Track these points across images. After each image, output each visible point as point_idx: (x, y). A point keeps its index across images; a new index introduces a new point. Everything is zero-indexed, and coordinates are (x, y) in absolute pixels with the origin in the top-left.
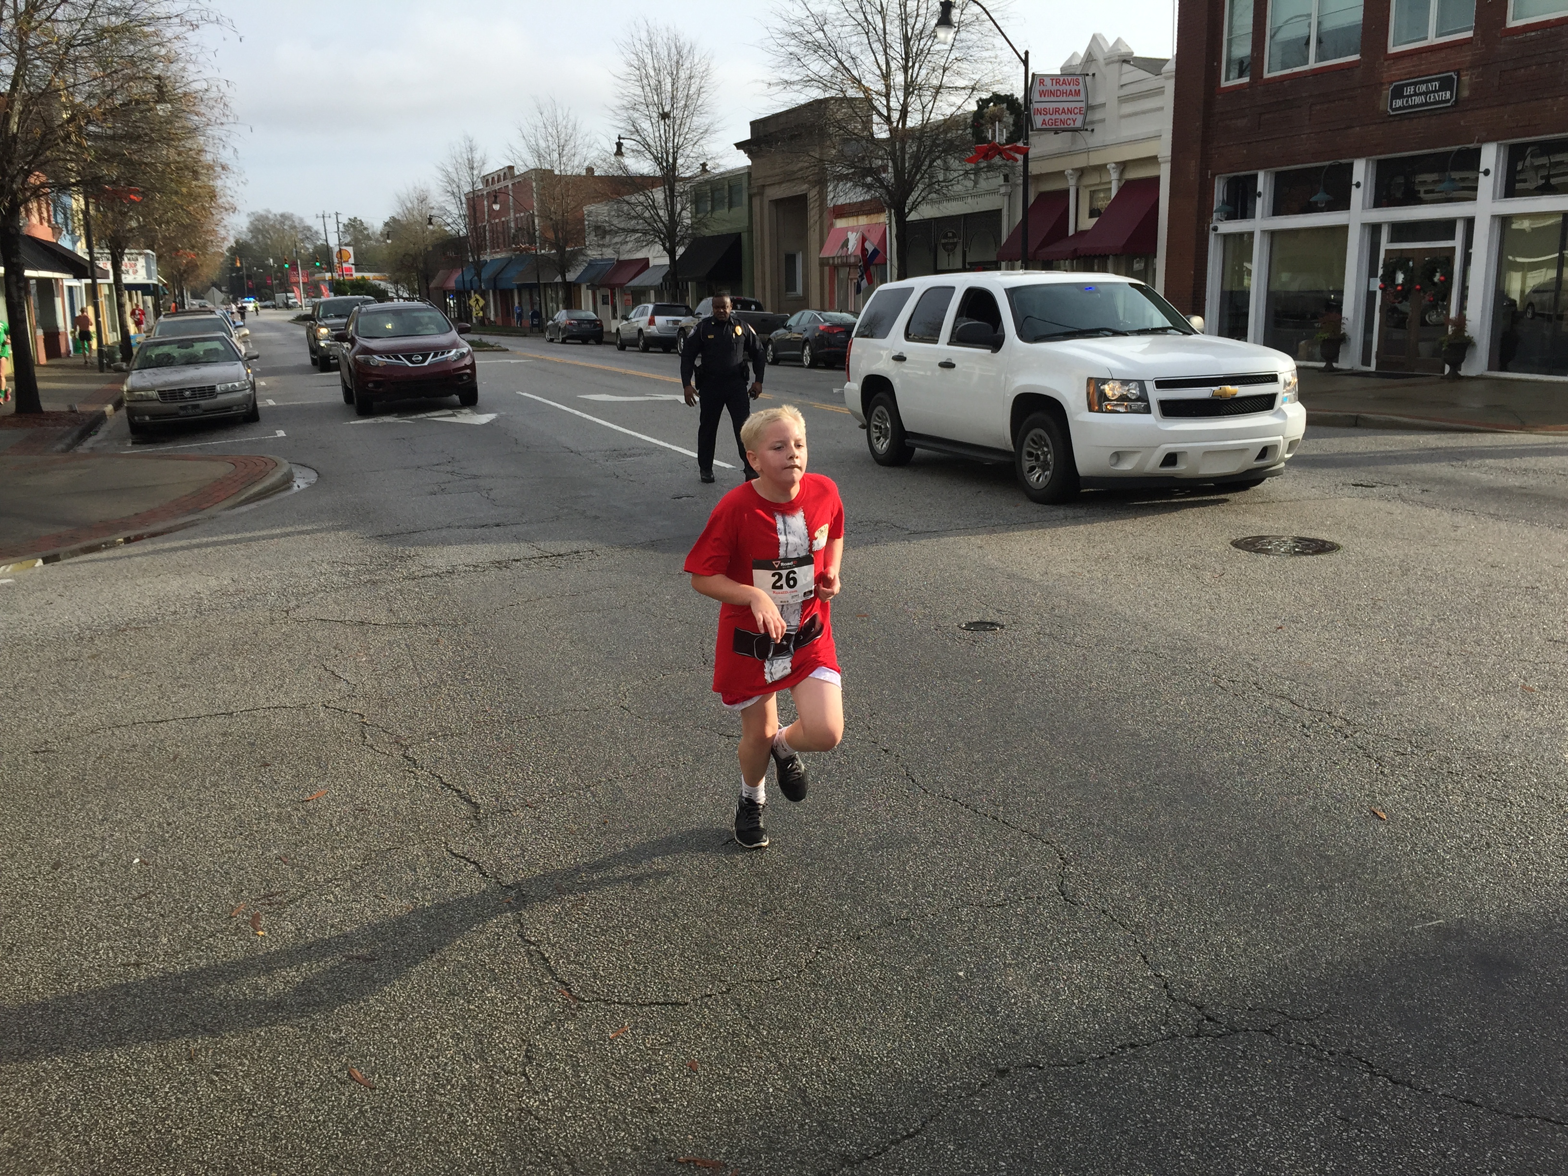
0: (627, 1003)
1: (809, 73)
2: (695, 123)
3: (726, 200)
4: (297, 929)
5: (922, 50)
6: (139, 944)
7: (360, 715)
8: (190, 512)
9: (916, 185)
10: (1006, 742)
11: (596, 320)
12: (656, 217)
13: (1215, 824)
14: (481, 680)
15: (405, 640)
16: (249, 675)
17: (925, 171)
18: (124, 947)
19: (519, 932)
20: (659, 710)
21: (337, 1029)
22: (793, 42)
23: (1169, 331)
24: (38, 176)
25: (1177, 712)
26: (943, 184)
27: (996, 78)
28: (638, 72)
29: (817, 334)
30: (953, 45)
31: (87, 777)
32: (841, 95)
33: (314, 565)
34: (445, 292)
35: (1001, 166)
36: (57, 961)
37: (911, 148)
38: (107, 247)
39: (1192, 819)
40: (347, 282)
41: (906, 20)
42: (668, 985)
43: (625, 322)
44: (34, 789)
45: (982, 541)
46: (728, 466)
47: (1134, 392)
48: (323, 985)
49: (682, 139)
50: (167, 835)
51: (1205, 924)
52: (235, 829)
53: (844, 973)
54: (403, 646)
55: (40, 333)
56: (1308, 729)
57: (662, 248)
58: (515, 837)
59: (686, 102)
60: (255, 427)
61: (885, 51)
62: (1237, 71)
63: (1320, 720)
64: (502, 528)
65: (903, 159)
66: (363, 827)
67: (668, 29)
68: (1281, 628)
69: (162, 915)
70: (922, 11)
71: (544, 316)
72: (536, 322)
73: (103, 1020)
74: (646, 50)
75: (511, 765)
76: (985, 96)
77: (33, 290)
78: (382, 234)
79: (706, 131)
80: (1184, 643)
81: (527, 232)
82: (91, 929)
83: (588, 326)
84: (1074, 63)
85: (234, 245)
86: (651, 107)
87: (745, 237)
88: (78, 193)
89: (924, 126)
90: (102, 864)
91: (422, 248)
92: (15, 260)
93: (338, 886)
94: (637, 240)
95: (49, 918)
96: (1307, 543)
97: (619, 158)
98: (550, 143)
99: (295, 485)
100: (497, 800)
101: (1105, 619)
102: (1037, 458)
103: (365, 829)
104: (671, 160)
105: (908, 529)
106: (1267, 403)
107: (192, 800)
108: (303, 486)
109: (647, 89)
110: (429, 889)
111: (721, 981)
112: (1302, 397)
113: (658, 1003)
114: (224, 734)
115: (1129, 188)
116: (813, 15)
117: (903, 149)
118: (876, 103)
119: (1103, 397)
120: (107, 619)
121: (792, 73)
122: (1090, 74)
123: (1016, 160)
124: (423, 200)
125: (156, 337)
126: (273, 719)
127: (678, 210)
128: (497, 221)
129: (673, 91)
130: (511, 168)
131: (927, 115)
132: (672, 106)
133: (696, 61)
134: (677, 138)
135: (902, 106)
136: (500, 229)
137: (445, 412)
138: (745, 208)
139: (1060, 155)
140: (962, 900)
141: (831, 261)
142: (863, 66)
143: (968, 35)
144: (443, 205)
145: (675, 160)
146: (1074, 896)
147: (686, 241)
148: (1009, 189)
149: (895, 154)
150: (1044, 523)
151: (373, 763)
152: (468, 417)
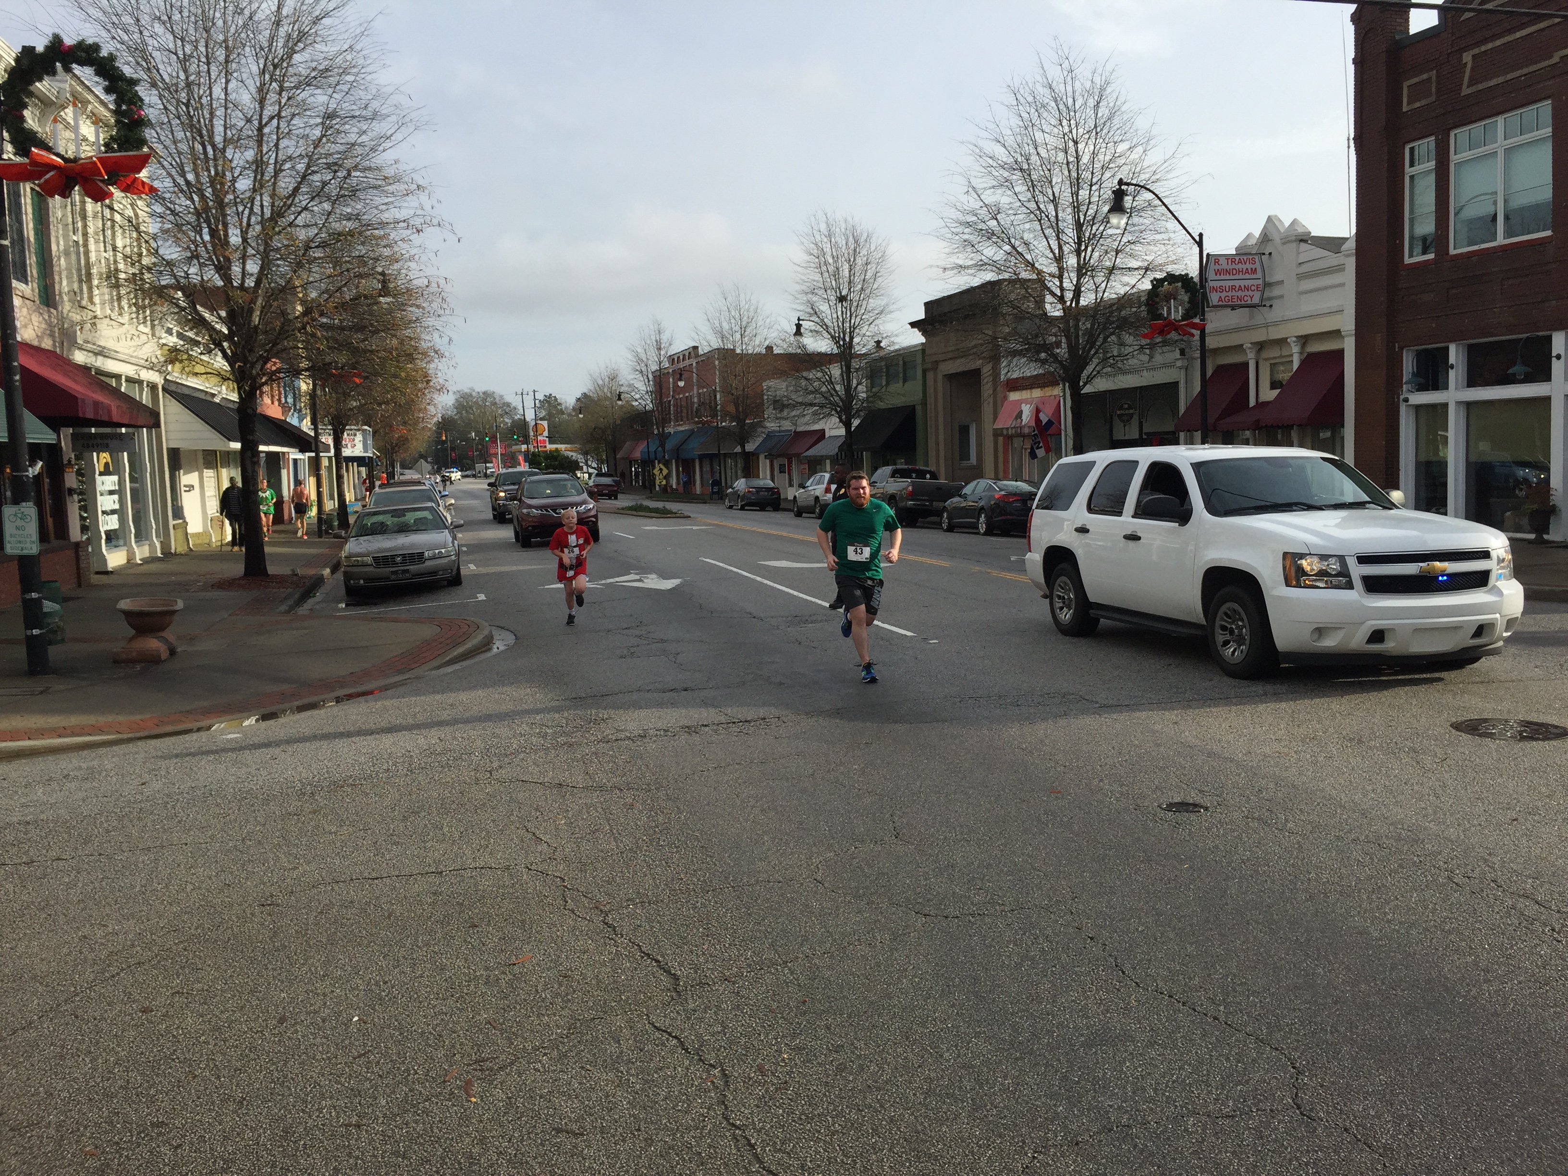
1: (983, 258)
2: (871, 305)
3: (901, 375)
4: (508, 1098)
5: (1095, 235)
6: (360, 1104)
7: (561, 878)
8: (400, 672)
9: (1091, 360)
10: (1220, 934)
11: (773, 488)
12: (833, 392)
13: (1463, 1037)
14: (676, 847)
15: (601, 803)
16: (457, 835)
17: (1100, 347)
18: (346, 1107)
19: (723, 1114)
20: (853, 884)
22: (967, 230)
23: (1368, 506)
24: (275, 363)
25: (1409, 909)
26: (1118, 358)
27: (1170, 259)
28: (817, 260)
29: (992, 503)
30: (1125, 229)
31: (309, 932)
32: (1014, 277)
34: (631, 462)
35: (1177, 341)
36: (283, 1118)
37: (1085, 325)
38: (330, 424)
39: (1437, 1030)
40: (542, 454)
41: (1078, 207)
43: (802, 490)
44: (261, 942)
45: (1177, 716)
46: (909, 634)
47: (1334, 567)
48: (535, 1158)
49: (858, 319)
50: (383, 994)
51: (1461, 1149)
52: (446, 990)
54: (599, 810)
56: (1558, 933)
57: (838, 420)
58: (715, 1012)
59: (863, 286)
60: (458, 590)
61: (1058, 236)
62: (1420, 247)
64: (689, 693)
65: (1077, 336)
66: (567, 994)
67: (846, 221)
68: (1516, 820)
69: (380, 1076)
70: (1095, 199)
71: (723, 484)
72: (716, 489)
74: (825, 240)
75: (707, 936)
76: (1159, 275)
77: (263, 462)
78: (574, 409)
79: (881, 312)
80: (1409, 833)
81: (709, 406)
82: (315, 1087)
83: (766, 493)
84: (1249, 244)
85: (441, 421)
86: (829, 291)
87: (919, 409)
88: (309, 377)
89: (1097, 304)
90: (324, 1020)
91: (611, 421)
92: (249, 438)
93: (545, 1054)
94: (814, 413)
95: (276, 1074)
96: (1536, 727)
97: (798, 338)
98: (733, 325)
99: (495, 647)
100: (696, 972)
101: (1318, 804)
102: (1232, 632)
103: (569, 997)
104: (847, 339)
105: (1097, 702)
106: (1480, 580)
107: (406, 959)
108: (502, 648)
109: (826, 275)
110: (633, 1063)
112: (1519, 572)
114: (435, 894)
115: (1310, 361)
116: (986, 205)
117: (1077, 327)
118: (1050, 285)
119: (1301, 571)
120: (326, 775)
121: (967, 258)
122: (1267, 253)
123: (1193, 335)
124: (613, 378)
125: (371, 508)
126: (479, 879)
127: (854, 385)
128: (681, 396)
129: (850, 276)
130: (695, 348)
131: (1100, 294)
132: (850, 289)
133: (873, 248)
134: (853, 318)
135: (1075, 286)
136: (684, 403)
137: (632, 577)
138: (920, 382)
139: (1237, 330)
140: (1187, 1109)
141: (1005, 432)
142: (1036, 251)
143: (1141, 220)
144: (632, 382)
145: (852, 338)
146: (1311, 1110)
147: (862, 414)
148: (1186, 363)
149: (1069, 331)
150: (1242, 699)
151: (574, 928)
152: (653, 582)
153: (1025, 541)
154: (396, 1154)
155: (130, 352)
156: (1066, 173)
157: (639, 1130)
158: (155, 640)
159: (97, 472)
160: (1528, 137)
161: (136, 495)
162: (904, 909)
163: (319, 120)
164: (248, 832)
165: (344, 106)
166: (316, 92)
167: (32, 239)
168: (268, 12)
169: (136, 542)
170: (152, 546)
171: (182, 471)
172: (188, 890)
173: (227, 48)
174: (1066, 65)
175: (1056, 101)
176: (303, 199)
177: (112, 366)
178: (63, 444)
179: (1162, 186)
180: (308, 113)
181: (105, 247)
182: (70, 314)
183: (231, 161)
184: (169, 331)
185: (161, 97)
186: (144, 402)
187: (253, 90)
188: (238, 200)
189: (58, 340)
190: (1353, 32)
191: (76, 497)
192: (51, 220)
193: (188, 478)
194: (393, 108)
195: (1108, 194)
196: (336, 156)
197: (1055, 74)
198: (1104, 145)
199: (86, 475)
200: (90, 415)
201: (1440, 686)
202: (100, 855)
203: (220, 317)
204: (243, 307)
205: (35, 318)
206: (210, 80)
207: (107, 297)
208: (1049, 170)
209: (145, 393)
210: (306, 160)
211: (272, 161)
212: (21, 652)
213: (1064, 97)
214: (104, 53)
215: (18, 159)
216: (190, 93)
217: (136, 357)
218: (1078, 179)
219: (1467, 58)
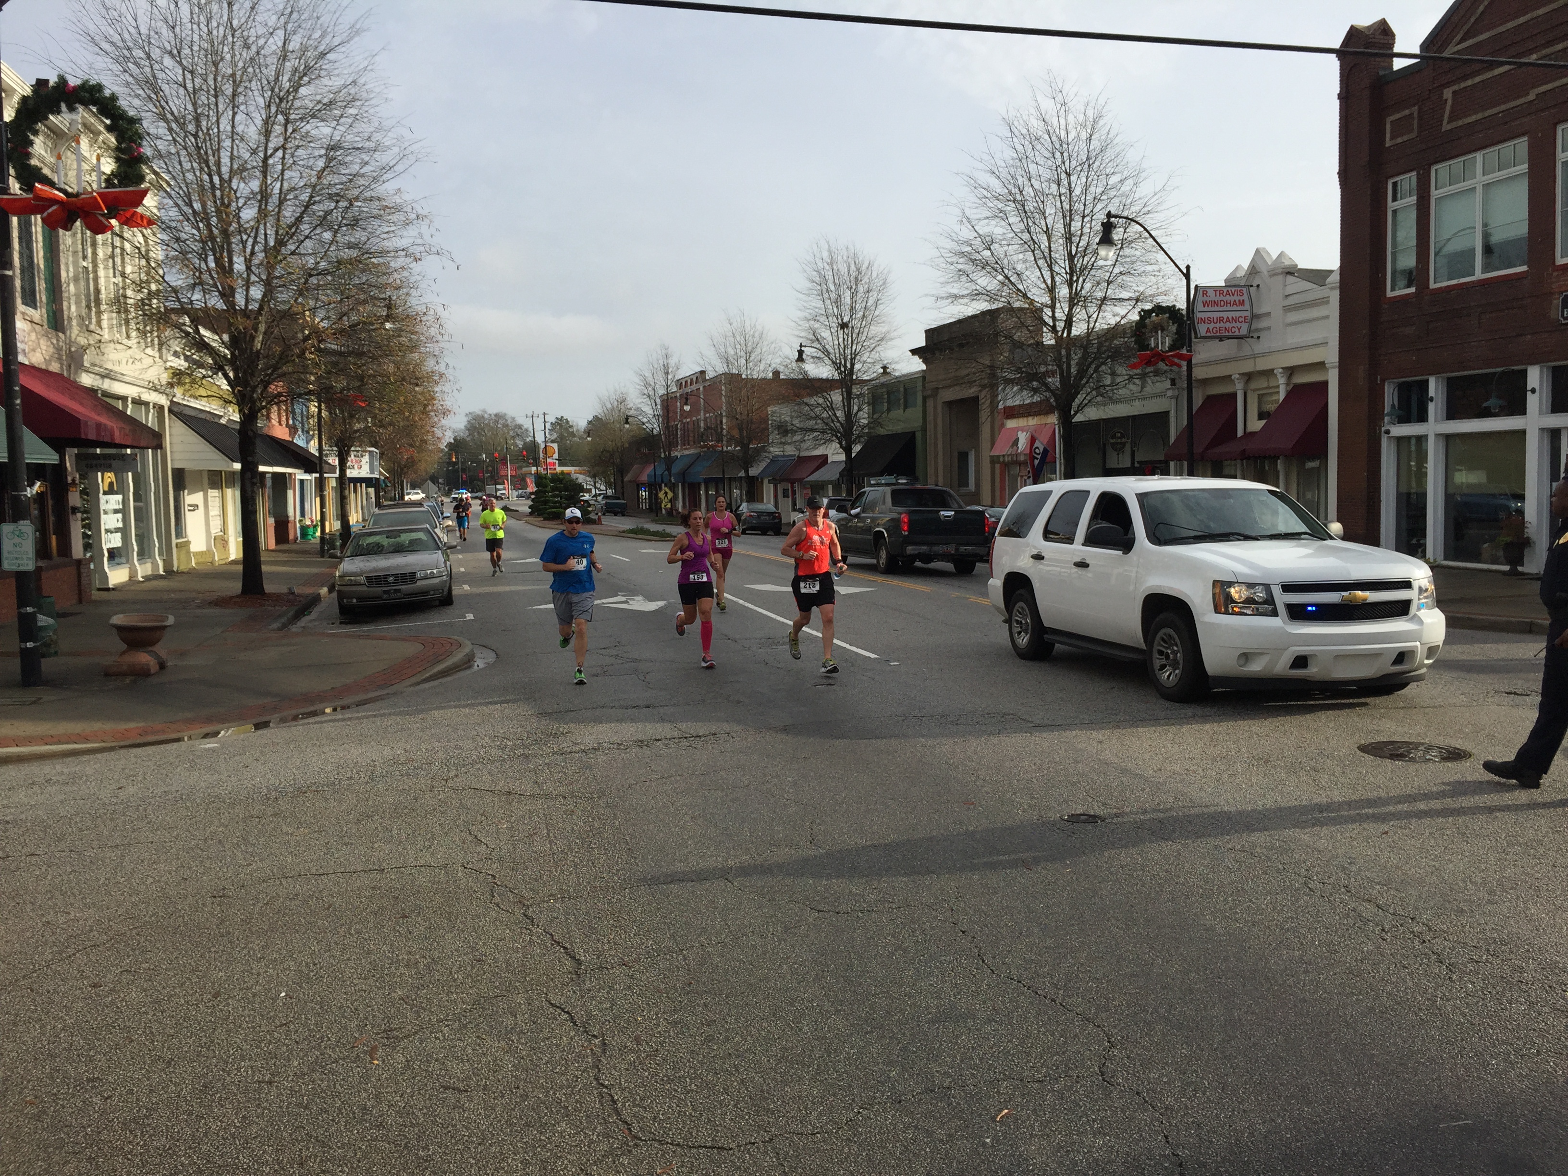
0: (678, 1145)
1: (978, 287)
2: (873, 332)
3: (902, 402)
4: (407, 1061)
5: (1086, 267)
6: (275, 1065)
7: (492, 875)
8: (380, 687)
9: (1082, 389)
11: (775, 512)
12: (833, 418)
13: (1267, 1019)
14: (604, 849)
15: (544, 809)
16: (404, 836)
17: (1091, 377)
18: (262, 1067)
19: (595, 1076)
21: (426, 1148)
22: (962, 260)
23: (1303, 536)
24: (277, 387)
25: (1258, 909)
26: (1108, 388)
27: (1160, 291)
28: (819, 287)
30: (1116, 261)
31: (253, 920)
32: (1007, 307)
33: (478, 739)
34: (638, 485)
35: (1166, 372)
36: (205, 1076)
37: (1076, 358)
38: (337, 446)
39: (1246, 1013)
40: (549, 476)
41: (1070, 239)
42: (717, 1132)
44: (208, 929)
45: (1103, 736)
46: (873, 656)
47: (1260, 595)
48: (421, 1110)
49: (859, 347)
50: (312, 974)
51: (1233, 1110)
52: (369, 971)
53: (879, 1132)
54: (541, 815)
55: (271, 521)
56: (1386, 933)
57: (839, 446)
58: (608, 993)
59: (864, 313)
60: (449, 611)
61: (1050, 267)
62: (1402, 281)
63: (1401, 925)
64: (650, 709)
65: (1069, 365)
66: (478, 976)
67: (847, 248)
68: (1386, 833)
69: (296, 1042)
70: (1086, 230)
73: (235, 1127)
74: (827, 267)
75: (616, 927)
76: (1148, 306)
77: (269, 482)
78: (585, 431)
79: (882, 340)
81: (715, 430)
82: (237, 1050)
83: (767, 518)
84: (1238, 276)
85: (452, 441)
86: (830, 318)
87: (919, 435)
89: (1088, 334)
90: (254, 995)
91: (619, 444)
92: (250, 459)
93: (448, 1026)
94: (816, 439)
95: (204, 1039)
97: (800, 364)
98: (738, 350)
99: (476, 664)
100: (598, 958)
102: (1167, 657)
103: (479, 978)
104: (849, 365)
105: (1033, 722)
106: (1401, 609)
107: (337, 944)
108: (481, 666)
109: (828, 302)
110: (524, 1034)
111: (766, 1131)
112: (1441, 603)
113: (705, 1147)
114: (374, 888)
115: (1296, 392)
116: (980, 236)
117: (1068, 355)
118: (1044, 315)
119: (1229, 599)
120: (292, 782)
121: (961, 287)
122: (1255, 285)
123: (1179, 366)
124: (622, 401)
125: (369, 529)
126: (417, 876)
127: (855, 411)
128: (688, 420)
129: (852, 303)
130: (703, 373)
131: (1091, 325)
132: (851, 316)
133: (874, 275)
134: (854, 345)
135: (1067, 316)
136: (691, 426)
137: (619, 598)
138: (919, 409)
139: (1226, 361)
140: (1004, 1074)
141: (1001, 460)
142: (1029, 281)
143: (1133, 252)
144: (639, 406)
145: (853, 365)
146: (1112, 1077)
147: (862, 440)
148: (1176, 393)
149: (1060, 360)
150: (1169, 721)
151: (496, 919)
152: (639, 604)
153: (987, 565)
154: (300, 1105)
155: (136, 374)
156: (1058, 204)
157: (518, 1088)
158: (145, 654)
159: (101, 492)
160: (1504, 173)
161: (142, 516)
162: (801, 906)
163: (323, 152)
164: (211, 832)
165: (348, 137)
166: (319, 124)
167: (42, 266)
168: (274, 48)
169: (139, 560)
170: (155, 565)
171: (186, 491)
172: (148, 882)
173: (234, 81)
174: (1059, 98)
175: (1049, 135)
176: (305, 228)
177: (118, 388)
178: (68, 465)
179: (1152, 218)
180: (312, 145)
181: (114, 273)
182: (79, 338)
183: (235, 192)
184: (176, 354)
185: (170, 130)
186: (149, 425)
187: (259, 122)
188: (242, 229)
189: (65, 363)
190: (1338, 68)
191: (79, 515)
192: (61, 248)
193: (191, 498)
194: (395, 141)
195: (1099, 227)
196: (338, 187)
197: (1049, 106)
198: (1096, 177)
199: (90, 495)
200: (92, 436)
201: (1364, 710)
202: (72, 851)
203: (223, 343)
204: (245, 333)
205: (43, 342)
206: (218, 111)
207: (115, 322)
208: (1043, 202)
209: (151, 415)
210: (309, 190)
211: (276, 191)
212: (15, 665)
213: (1057, 131)
214: (107, 93)
215: (25, 195)
216: (198, 126)
217: (143, 379)
218: (1071, 210)
219: (1448, 93)
